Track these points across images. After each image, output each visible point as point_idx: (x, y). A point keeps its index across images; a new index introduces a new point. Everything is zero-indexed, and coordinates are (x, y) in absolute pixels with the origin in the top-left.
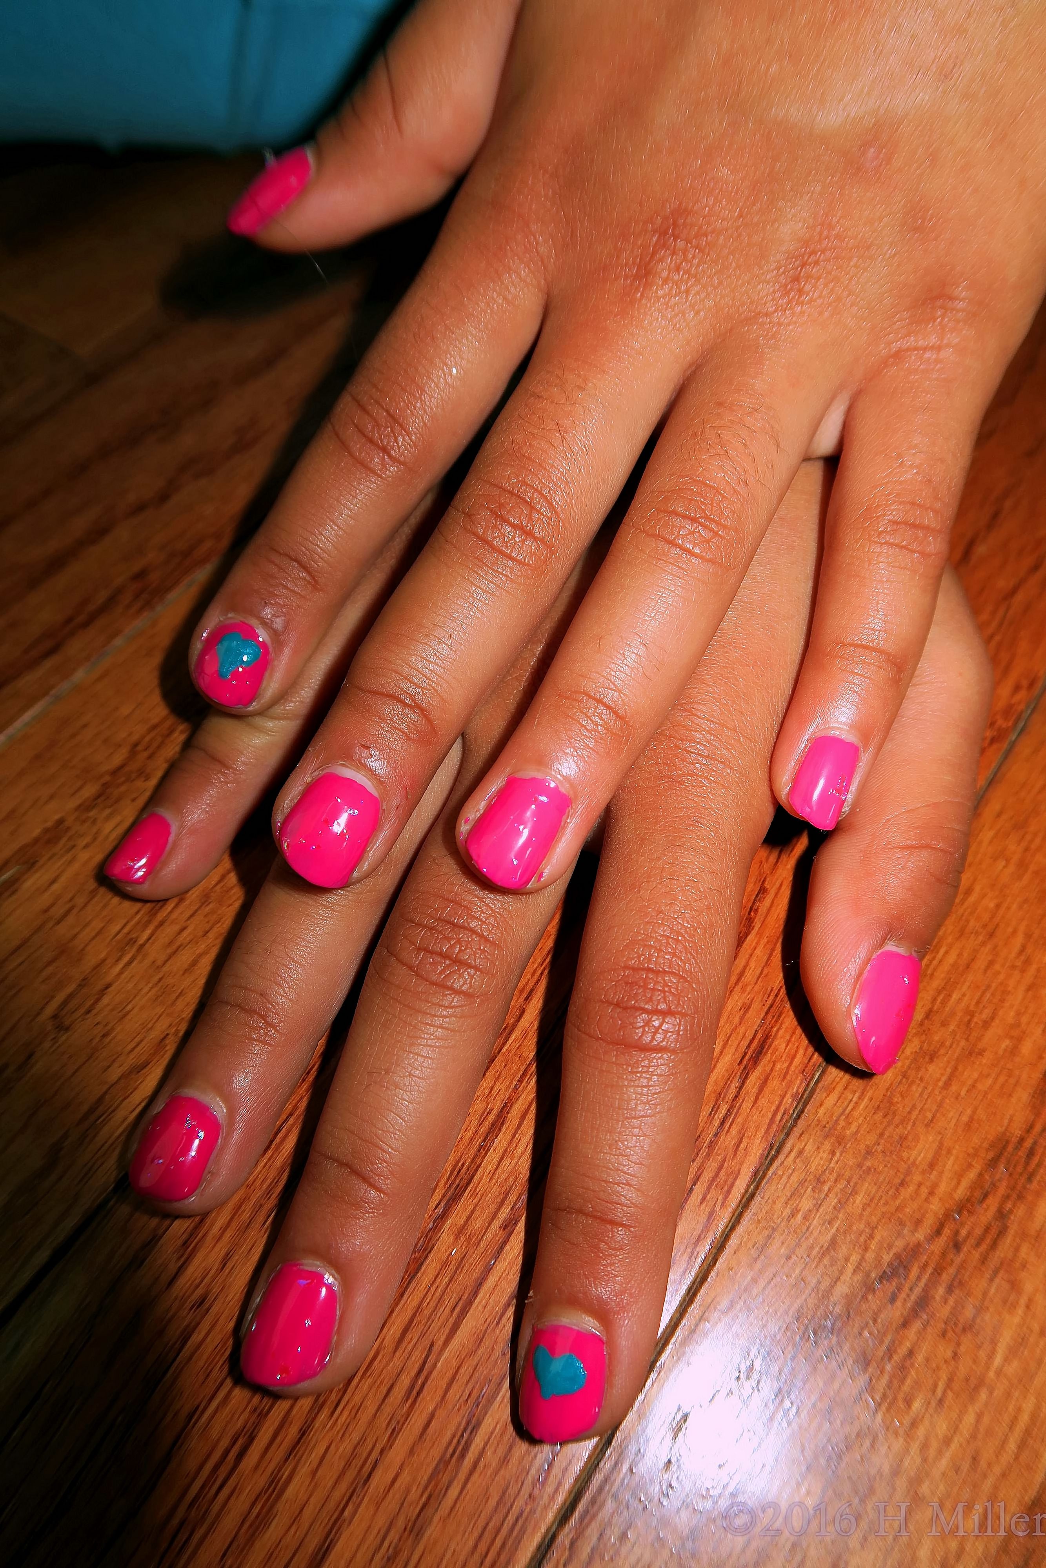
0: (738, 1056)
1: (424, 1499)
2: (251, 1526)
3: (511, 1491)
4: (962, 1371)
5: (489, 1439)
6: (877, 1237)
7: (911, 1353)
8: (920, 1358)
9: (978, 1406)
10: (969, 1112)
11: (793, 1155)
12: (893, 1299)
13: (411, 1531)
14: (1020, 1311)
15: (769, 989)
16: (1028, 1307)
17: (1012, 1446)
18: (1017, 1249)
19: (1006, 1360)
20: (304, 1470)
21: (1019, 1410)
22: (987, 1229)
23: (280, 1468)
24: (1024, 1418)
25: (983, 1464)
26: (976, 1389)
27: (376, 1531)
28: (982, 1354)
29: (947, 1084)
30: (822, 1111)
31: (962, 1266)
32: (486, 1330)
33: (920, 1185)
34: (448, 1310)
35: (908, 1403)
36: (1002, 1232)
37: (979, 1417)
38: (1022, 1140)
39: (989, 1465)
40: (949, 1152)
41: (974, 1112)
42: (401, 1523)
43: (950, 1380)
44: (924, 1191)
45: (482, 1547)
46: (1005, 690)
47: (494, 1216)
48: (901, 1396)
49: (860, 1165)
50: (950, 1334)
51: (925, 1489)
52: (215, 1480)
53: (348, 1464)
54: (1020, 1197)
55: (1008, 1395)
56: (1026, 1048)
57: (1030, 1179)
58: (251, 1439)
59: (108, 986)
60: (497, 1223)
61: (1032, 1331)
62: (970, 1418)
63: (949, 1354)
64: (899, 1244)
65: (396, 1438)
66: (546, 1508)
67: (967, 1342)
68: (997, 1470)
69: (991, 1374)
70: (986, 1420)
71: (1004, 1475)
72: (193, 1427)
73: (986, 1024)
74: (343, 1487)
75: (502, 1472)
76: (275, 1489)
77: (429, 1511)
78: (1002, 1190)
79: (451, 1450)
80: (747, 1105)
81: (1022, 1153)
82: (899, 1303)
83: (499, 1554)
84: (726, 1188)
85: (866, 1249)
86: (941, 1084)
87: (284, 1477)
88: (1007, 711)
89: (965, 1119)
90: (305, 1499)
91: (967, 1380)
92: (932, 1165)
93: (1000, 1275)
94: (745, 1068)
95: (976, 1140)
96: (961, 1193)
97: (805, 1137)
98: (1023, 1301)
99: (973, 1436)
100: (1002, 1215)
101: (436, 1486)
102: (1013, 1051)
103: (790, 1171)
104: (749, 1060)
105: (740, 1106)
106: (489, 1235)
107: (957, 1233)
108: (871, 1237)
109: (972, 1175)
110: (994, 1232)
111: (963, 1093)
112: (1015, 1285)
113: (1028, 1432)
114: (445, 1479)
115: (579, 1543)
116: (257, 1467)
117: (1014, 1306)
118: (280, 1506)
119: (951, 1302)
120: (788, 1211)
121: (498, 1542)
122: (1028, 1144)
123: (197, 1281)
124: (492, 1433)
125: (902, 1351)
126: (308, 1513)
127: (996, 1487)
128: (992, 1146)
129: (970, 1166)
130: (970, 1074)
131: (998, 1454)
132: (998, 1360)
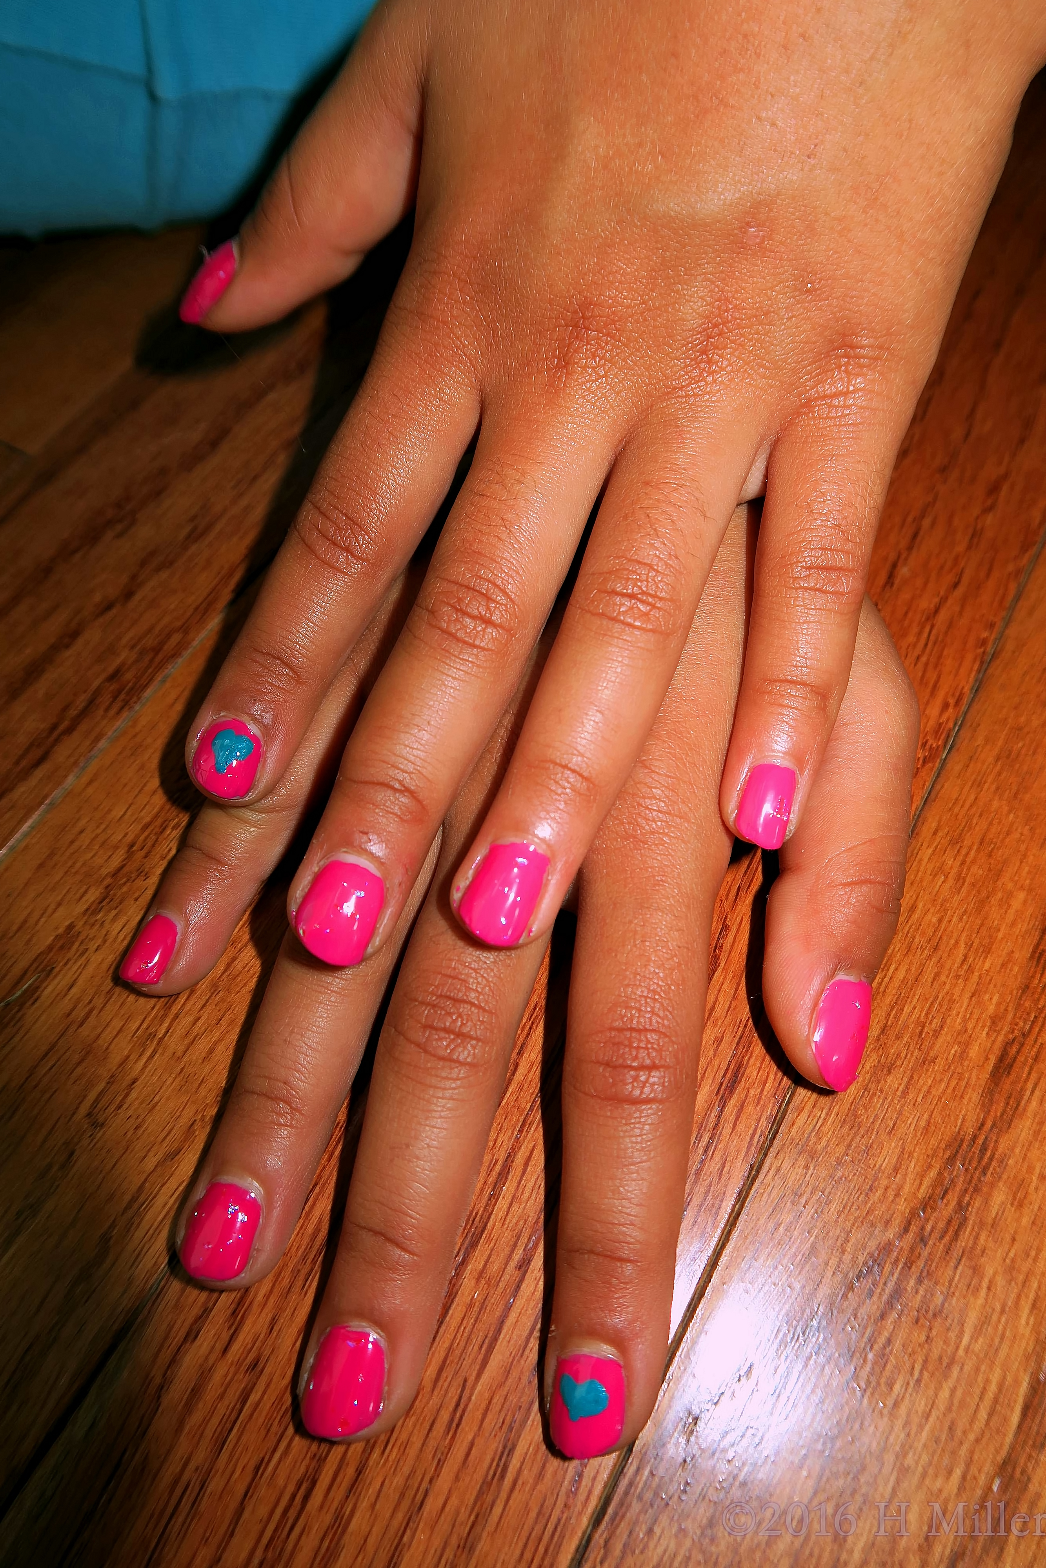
0: (715, 1087)
1: (473, 1518)
2: (323, 1558)
3: (549, 1502)
4: (935, 1353)
5: (524, 1459)
6: (853, 1240)
7: (889, 1341)
8: (897, 1344)
9: (951, 1383)
10: (926, 1116)
11: (772, 1173)
12: (871, 1294)
13: (464, 1548)
14: (983, 1292)
15: (738, 1021)
16: (989, 1288)
17: (983, 1415)
18: (977, 1238)
19: (974, 1338)
20: (364, 1504)
21: (987, 1381)
22: (949, 1222)
23: (342, 1505)
24: (993, 1387)
25: (959, 1433)
26: (949, 1366)
27: (432, 1551)
28: (952, 1335)
29: (905, 1093)
30: (794, 1130)
31: (930, 1258)
32: (512, 1362)
33: (886, 1188)
34: (476, 1348)
35: (890, 1386)
36: (962, 1225)
37: (953, 1391)
38: (975, 1138)
39: (964, 1432)
40: (911, 1154)
41: (931, 1116)
42: (454, 1541)
43: (925, 1361)
44: (891, 1194)
45: (528, 1555)
46: (934, 711)
47: (510, 1257)
48: (883, 1380)
49: (832, 1177)
50: (922, 1321)
51: (910, 1460)
52: (286, 1523)
53: (402, 1495)
54: (977, 1190)
55: (977, 1370)
56: (974, 1051)
57: (984, 1173)
58: (314, 1483)
59: (134, 1081)
60: (513, 1264)
61: (994, 1309)
62: (945, 1394)
63: (923, 1338)
64: (872, 1245)
65: (442, 1467)
66: (580, 1514)
67: (938, 1324)
68: (972, 1437)
69: (961, 1352)
70: (959, 1393)
71: (977, 1441)
72: (261, 1477)
73: (937, 1033)
74: (400, 1516)
75: (538, 1487)
76: (340, 1524)
77: (478, 1528)
78: (960, 1185)
79: (491, 1473)
80: (727, 1131)
81: (976, 1149)
82: (875, 1298)
83: (543, 1559)
84: (714, 1210)
85: (843, 1252)
86: (899, 1093)
87: (347, 1513)
88: (938, 730)
89: (923, 1123)
90: (368, 1530)
91: (940, 1358)
92: (896, 1170)
93: (962, 1263)
94: (722, 1097)
95: (934, 1142)
96: (922, 1192)
97: (781, 1156)
98: (985, 1284)
99: (949, 1409)
100: (961, 1207)
101: (482, 1506)
102: (963, 1055)
103: (770, 1188)
104: (725, 1090)
105: (721, 1133)
106: (506, 1277)
107: (923, 1228)
108: (847, 1240)
109: (933, 1173)
110: (955, 1224)
111: (919, 1099)
112: (977, 1270)
113: (996, 1400)
114: (489, 1499)
115: (612, 1541)
116: (321, 1507)
117: (977, 1289)
118: (346, 1537)
119: (921, 1292)
120: (771, 1226)
121: (541, 1549)
122: (980, 1141)
123: (249, 1346)
124: (526, 1454)
125: (882, 1340)
126: (371, 1541)
127: (972, 1452)
128: (948, 1146)
129: (930, 1166)
130: (925, 1081)
131: (972, 1422)
132: (966, 1340)
